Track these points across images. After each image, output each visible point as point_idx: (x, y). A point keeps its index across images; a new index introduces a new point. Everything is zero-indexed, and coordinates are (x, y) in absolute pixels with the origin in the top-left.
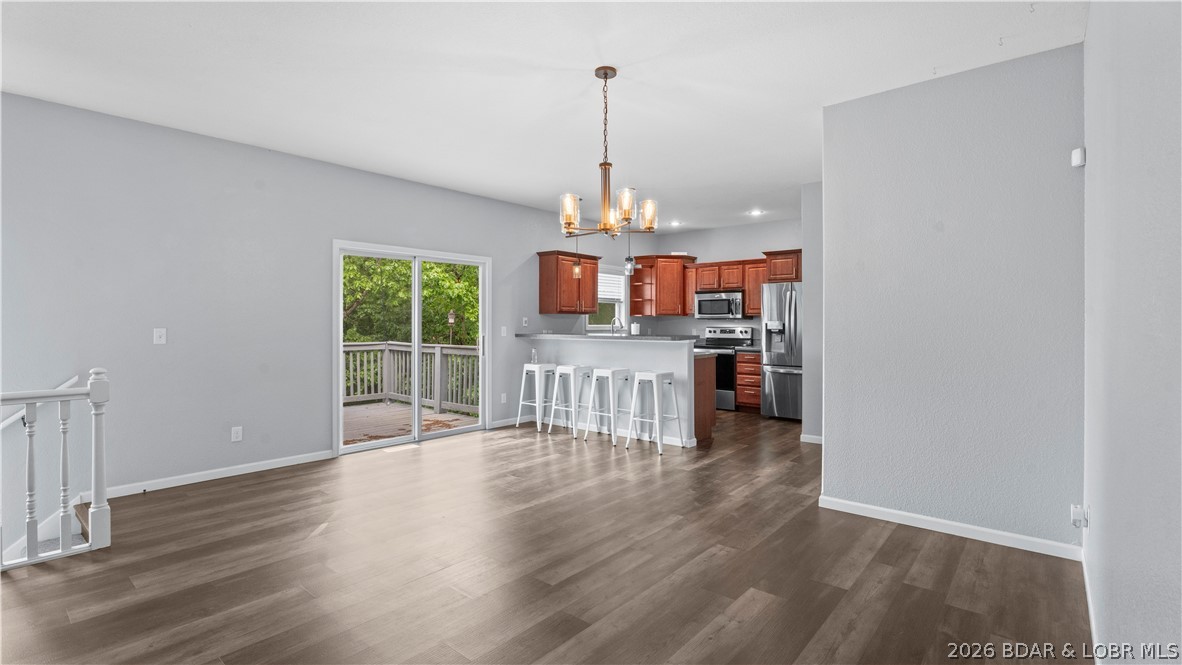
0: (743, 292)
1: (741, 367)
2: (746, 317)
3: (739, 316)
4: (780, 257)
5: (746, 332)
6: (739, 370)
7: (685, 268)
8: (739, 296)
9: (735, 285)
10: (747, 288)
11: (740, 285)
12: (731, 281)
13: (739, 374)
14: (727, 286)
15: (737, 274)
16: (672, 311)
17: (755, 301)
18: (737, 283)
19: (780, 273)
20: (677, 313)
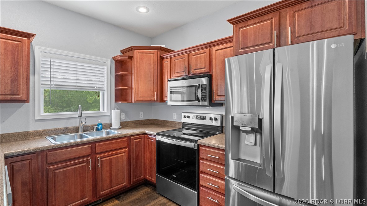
0: (210, 77)
1: (204, 165)
2: (213, 104)
3: (206, 103)
4: (252, 22)
5: (216, 119)
6: (202, 168)
7: (162, 58)
8: (204, 81)
9: (202, 71)
10: (214, 73)
11: (207, 70)
12: (199, 67)
13: (203, 173)
14: (195, 72)
15: (204, 58)
16: (149, 98)
17: (222, 87)
18: (204, 68)
19: (251, 45)
20: (153, 100)
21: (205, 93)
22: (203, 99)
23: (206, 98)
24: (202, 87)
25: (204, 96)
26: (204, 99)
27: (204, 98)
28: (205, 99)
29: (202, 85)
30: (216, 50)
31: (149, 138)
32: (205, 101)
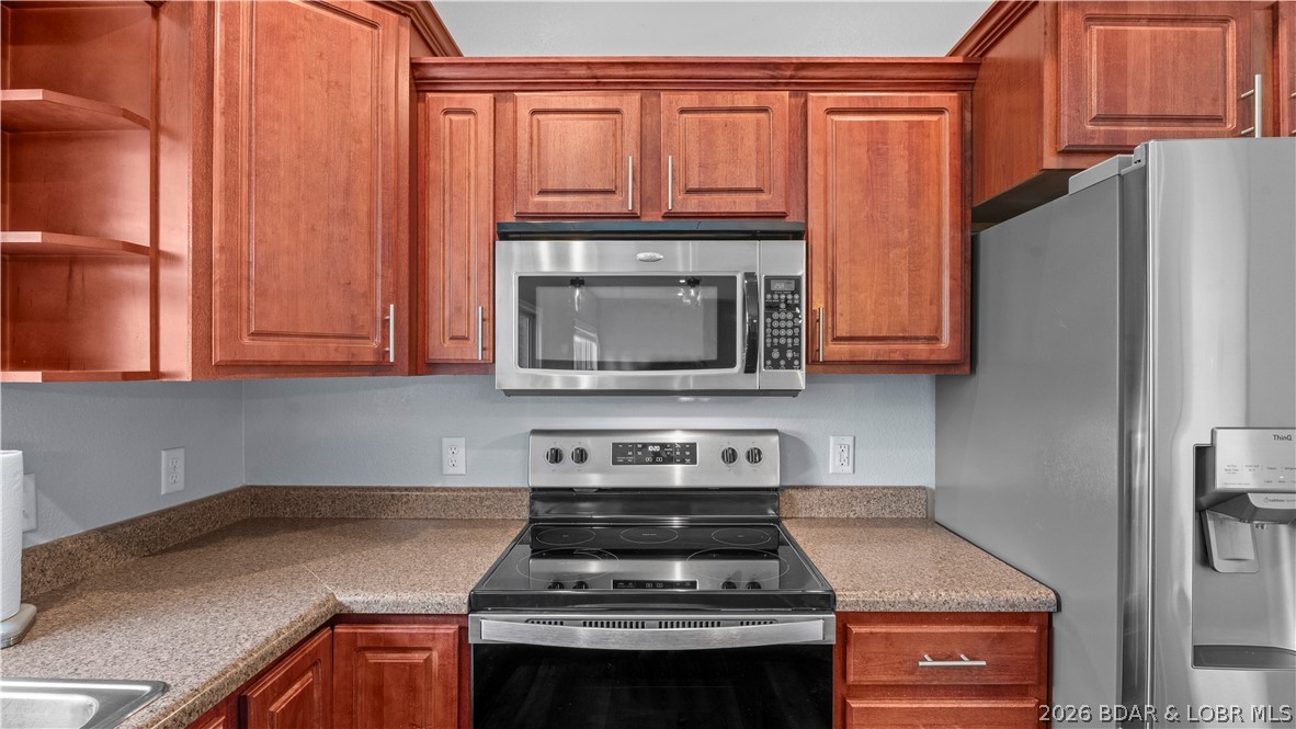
3: (797, 378)
7: (418, 83)
9: (744, 203)
10: (814, 226)
11: (772, 201)
12: (721, 178)
14: (694, 204)
15: (758, 139)
16: (332, 344)
17: (863, 296)
18: (759, 190)
19: (1144, 112)
20: (370, 358)
21: (790, 324)
22: (776, 355)
23: (797, 349)
24: (768, 290)
25: (783, 341)
26: (783, 356)
27: (783, 349)
28: (789, 355)
29: (768, 280)
30: (831, 111)
31: (389, 645)
32: (789, 365)
